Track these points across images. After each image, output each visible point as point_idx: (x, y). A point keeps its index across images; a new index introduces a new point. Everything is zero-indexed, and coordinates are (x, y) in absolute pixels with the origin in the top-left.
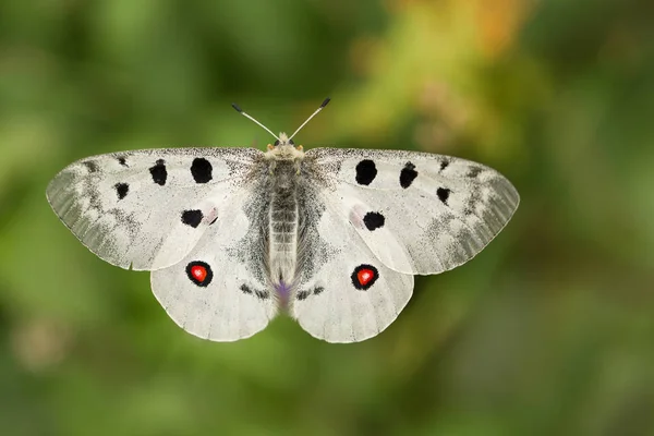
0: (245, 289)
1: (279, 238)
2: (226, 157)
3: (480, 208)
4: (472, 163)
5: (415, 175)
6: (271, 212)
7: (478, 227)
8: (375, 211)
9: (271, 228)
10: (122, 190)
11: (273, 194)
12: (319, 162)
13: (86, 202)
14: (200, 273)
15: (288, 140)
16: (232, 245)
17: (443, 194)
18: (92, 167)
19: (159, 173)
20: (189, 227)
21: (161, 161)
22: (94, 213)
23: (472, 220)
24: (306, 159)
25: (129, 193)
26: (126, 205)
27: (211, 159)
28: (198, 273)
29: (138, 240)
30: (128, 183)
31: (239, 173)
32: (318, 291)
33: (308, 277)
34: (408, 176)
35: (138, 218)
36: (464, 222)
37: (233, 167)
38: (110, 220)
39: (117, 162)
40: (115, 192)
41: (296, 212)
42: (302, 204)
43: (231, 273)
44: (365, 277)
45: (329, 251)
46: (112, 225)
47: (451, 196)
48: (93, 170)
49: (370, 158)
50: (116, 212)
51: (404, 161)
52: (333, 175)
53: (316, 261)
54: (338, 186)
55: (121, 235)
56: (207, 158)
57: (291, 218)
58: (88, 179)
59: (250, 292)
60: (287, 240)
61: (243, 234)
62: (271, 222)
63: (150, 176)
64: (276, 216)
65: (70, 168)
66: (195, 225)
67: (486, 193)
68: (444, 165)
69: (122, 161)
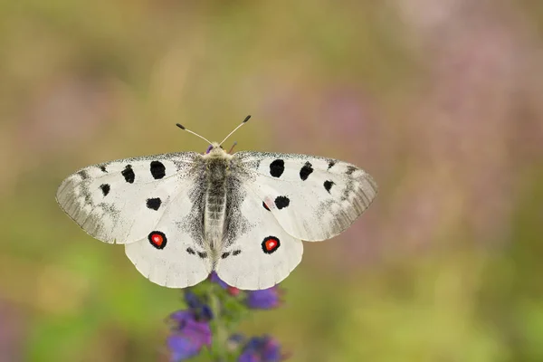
0: (190, 251)
1: (212, 216)
2: (173, 159)
3: (352, 195)
4: (350, 165)
5: (311, 171)
6: (207, 197)
7: (349, 209)
8: (283, 195)
9: (207, 209)
10: (106, 189)
11: (210, 184)
12: (244, 161)
13: (82, 200)
14: (158, 240)
15: (218, 146)
16: (180, 220)
17: (328, 185)
18: (83, 175)
19: (129, 175)
20: (152, 210)
21: (129, 166)
22: (88, 208)
23: (346, 204)
24: (234, 159)
25: (110, 191)
26: (109, 199)
27: (163, 162)
28: (157, 239)
29: (119, 223)
30: (109, 184)
31: (183, 169)
32: (236, 253)
33: (230, 243)
34: (306, 172)
35: (117, 207)
36: (340, 205)
37: (179, 165)
38: (99, 211)
39: (100, 170)
40: (101, 191)
41: (225, 198)
42: (230, 191)
43: (180, 239)
44: (271, 245)
45: (248, 225)
46: (100, 215)
47: (333, 187)
48: (85, 178)
49: (281, 158)
50: (103, 205)
51: (305, 161)
52: (254, 170)
53: (238, 232)
54: (257, 177)
55: (107, 221)
56: (160, 161)
57: (221, 202)
58: (82, 184)
59: (193, 253)
60: (218, 217)
61: (188, 212)
62: (207, 204)
63: (124, 178)
64: (211, 201)
65: (70, 178)
66: (156, 208)
67: (357, 185)
68: (331, 165)
69: (103, 169)
